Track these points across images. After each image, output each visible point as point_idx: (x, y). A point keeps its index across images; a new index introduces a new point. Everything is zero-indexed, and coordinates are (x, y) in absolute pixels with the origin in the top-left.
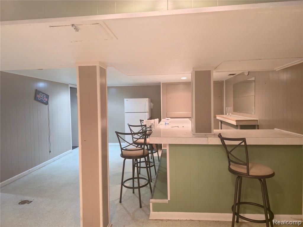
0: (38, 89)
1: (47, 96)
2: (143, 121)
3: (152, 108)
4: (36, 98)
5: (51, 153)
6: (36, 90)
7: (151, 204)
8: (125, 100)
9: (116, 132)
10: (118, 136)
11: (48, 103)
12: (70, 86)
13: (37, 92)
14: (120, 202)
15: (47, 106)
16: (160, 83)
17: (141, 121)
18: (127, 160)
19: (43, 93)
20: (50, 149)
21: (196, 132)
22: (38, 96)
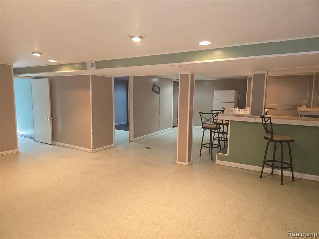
0: (154, 84)
1: (159, 88)
2: (225, 108)
3: (239, 98)
4: (153, 90)
5: (159, 127)
6: (153, 84)
7: (217, 155)
8: (215, 91)
9: (199, 112)
10: (200, 115)
11: (159, 93)
12: (174, 80)
13: (154, 85)
14: (200, 155)
15: (158, 95)
16: (247, 77)
17: (223, 108)
18: (206, 130)
19: (157, 86)
20: (159, 124)
21: (251, 115)
22: (154, 88)
